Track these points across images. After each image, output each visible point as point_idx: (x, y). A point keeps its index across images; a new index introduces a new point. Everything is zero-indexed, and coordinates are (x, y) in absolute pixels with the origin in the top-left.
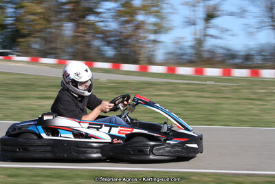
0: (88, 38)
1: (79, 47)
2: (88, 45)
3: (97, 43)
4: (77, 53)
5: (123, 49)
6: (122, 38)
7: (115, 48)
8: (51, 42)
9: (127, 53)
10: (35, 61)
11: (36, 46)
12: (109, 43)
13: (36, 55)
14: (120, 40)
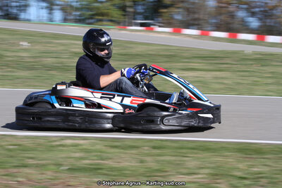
0: (232, 8)
1: (223, 17)
2: (232, 16)
3: (241, 14)
4: (221, 25)
5: (268, 21)
6: (267, 9)
7: (260, 19)
8: (194, 13)
9: (272, 24)
10: (177, 31)
11: (178, 17)
12: (253, 14)
13: (179, 26)
14: (265, 11)
